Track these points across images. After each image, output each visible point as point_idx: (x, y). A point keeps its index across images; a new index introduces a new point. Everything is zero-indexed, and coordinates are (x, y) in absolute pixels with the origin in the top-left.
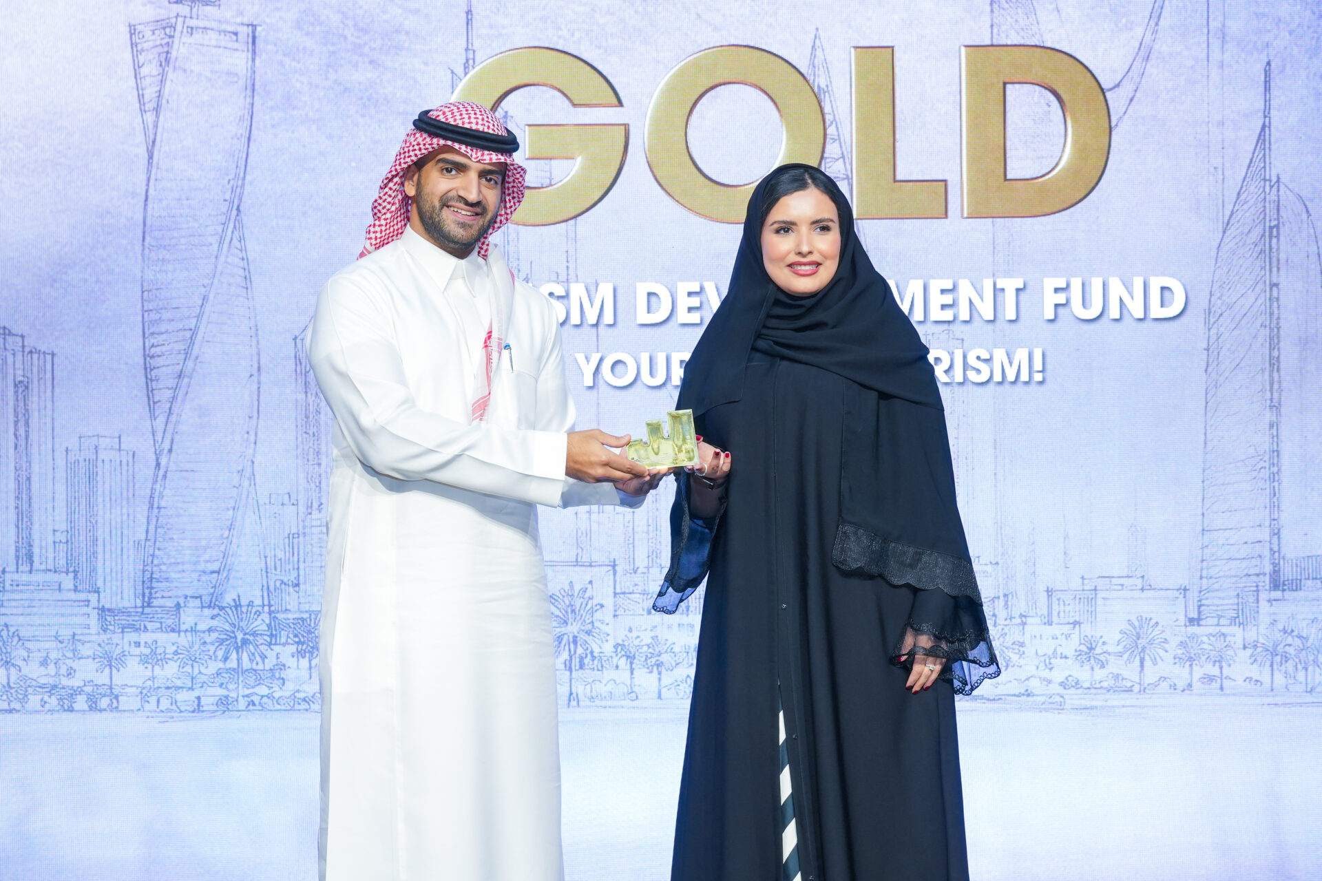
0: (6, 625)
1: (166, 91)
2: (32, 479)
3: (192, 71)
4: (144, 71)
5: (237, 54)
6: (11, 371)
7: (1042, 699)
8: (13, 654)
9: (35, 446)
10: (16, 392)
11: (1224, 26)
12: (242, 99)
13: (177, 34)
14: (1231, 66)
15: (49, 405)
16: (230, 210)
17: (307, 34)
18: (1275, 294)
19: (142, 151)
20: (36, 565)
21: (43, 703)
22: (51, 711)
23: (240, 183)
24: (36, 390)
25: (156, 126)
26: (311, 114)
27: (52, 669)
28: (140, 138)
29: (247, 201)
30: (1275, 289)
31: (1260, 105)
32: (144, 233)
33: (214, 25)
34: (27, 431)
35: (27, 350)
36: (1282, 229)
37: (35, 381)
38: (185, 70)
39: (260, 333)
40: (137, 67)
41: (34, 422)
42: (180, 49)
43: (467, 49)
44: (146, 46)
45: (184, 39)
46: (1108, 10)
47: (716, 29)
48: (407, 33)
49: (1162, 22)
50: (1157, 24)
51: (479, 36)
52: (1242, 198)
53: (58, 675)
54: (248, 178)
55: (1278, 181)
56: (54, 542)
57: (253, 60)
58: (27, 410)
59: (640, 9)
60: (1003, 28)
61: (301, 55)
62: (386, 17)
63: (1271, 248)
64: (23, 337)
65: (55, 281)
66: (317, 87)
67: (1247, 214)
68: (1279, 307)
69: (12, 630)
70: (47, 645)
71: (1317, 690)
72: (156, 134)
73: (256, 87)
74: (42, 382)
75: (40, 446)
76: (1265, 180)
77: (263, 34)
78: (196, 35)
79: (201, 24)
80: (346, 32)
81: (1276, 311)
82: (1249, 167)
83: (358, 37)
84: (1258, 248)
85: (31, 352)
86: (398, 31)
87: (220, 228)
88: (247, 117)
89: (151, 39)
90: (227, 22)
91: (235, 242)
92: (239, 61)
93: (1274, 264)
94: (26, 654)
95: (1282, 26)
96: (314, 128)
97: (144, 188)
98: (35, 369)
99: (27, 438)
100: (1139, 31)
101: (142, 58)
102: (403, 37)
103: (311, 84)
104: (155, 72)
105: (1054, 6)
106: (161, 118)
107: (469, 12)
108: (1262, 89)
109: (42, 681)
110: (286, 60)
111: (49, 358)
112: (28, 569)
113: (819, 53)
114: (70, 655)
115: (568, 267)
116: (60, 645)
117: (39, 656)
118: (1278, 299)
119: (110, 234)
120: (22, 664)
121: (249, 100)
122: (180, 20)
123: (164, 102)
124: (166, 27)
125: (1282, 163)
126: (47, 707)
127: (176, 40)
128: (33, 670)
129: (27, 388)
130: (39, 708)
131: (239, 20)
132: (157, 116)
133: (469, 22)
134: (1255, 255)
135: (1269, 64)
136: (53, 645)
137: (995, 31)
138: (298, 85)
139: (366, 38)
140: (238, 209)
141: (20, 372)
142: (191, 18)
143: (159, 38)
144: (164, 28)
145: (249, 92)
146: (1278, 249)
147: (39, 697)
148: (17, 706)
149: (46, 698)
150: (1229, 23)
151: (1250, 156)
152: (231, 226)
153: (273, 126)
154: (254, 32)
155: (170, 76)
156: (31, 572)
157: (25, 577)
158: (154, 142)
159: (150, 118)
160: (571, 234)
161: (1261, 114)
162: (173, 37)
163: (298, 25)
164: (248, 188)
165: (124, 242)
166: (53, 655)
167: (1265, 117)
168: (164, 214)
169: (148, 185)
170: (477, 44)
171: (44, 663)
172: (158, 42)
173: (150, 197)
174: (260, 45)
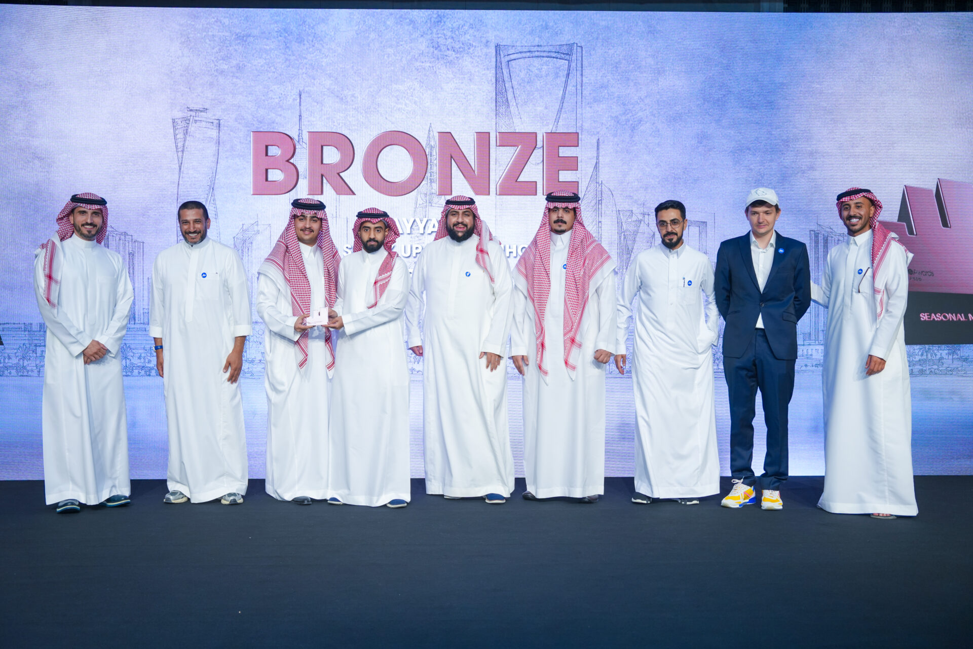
0: (125, 344)
1: (186, 144)
2: (135, 290)
3: (196, 137)
4: (178, 136)
5: (213, 131)
6: (127, 248)
7: (512, 375)
8: (128, 355)
9: (136, 278)
10: (129, 256)
11: (582, 125)
12: (215, 148)
13: (190, 123)
14: (584, 140)
15: (142, 261)
16: (210, 189)
17: (239, 123)
18: (600, 225)
19: (177, 167)
20: (137, 321)
21: (139, 373)
22: (142, 376)
23: (214, 179)
24: (136, 257)
25: (182, 158)
26: (241, 154)
27: (142, 360)
28: (177, 162)
29: (216, 186)
30: (600, 223)
31: (596, 155)
32: (178, 197)
33: (203, 119)
34: (133, 272)
35: (133, 241)
36: (603, 202)
37: (136, 252)
38: (193, 137)
39: (221, 236)
40: (175, 135)
41: (136, 267)
42: (192, 129)
43: (299, 130)
44: (179, 127)
45: (193, 125)
46: (539, 119)
47: (393, 123)
48: (277, 124)
49: (559, 123)
50: (557, 124)
51: (304, 125)
52: (589, 189)
53: (144, 362)
54: (217, 177)
55: (602, 183)
56: (143, 313)
57: (219, 133)
58: (133, 264)
59: (364, 115)
60: (500, 124)
61: (237, 131)
62: (269, 117)
63: (599, 208)
64: (132, 236)
65: (144, 215)
66: (243, 143)
67: (590, 196)
68: (601, 230)
69: (128, 345)
70: (140, 351)
71: (613, 372)
72: (182, 160)
73: (220, 143)
74: (139, 253)
75: (138, 277)
76: (597, 183)
77: (223, 123)
78: (197, 123)
79: (200, 119)
80: (254, 123)
81: (600, 231)
82: (591, 178)
83: (258, 125)
84: (595, 208)
85: (135, 242)
86: (273, 123)
87: (206, 196)
88: (217, 154)
89: (181, 125)
90: (211, 119)
91: (212, 201)
92: (214, 133)
93: (600, 214)
94: (133, 355)
95: (603, 126)
96: (242, 158)
97: (178, 180)
98: (136, 248)
99: (133, 274)
100: (551, 127)
101: (177, 132)
102: (275, 125)
103: (240, 142)
104: (182, 137)
105: (519, 116)
106: (184, 154)
107: (300, 116)
108: (596, 149)
109: (139, 364)
110: (232, 133)
111: (142, 244)
112: (133, 323)
113: (431, 133)
114: (149, 355)
115: (336, 212)
116: (145, 351)
117: (138, 355)
118: (601, 227)
119: (165, 197)
120: (131, 358)
121: (217, 148)
122: (192, 117)
123: (185, 147)
124: (186, 120)
125: (603, 176)
126: (141, 374)
127: (190, 125)
128: (136, 361)
129: (133, 255)
130: (137, 374)
131: (213, 118)
132: (183, 153)
133: (300, 119)
134: (593, 210)
135: (599, 140)
136: (142, 351)
137: (497, 126)
138: (236, 142)
139: (262, 125)
140: (213, 189)
141: (131, 249)
142: (196, 117)
143: (184, 124)
144: (186, 121)
145: (217, 145)
146: (601, 208)
147: (137, 371)
148: (130, 374)
149: (140, 371)
150: (584, 124)
151: (591, 174)
152: (210, 195)
153: (227, 158)
154: (219, 122)
155: (188, 138)
156: (135, 324)
157: (133, 326)
158: (181, 163)
159: (180, 154)
160: (338, 200)
161: (596, 158)
162: (189, 124)
163: (236, 120)
164: (217, 181)
165: (170, 201)
166: (143, 355)
167: (597, 159)
168: (185, 190)
169: (179, 179)
170: (303, 127)
171: (140, 358)
172: (183, 126)
173: (180, 184)
174: (222, 128)
